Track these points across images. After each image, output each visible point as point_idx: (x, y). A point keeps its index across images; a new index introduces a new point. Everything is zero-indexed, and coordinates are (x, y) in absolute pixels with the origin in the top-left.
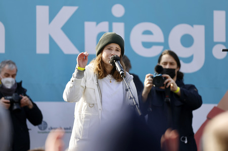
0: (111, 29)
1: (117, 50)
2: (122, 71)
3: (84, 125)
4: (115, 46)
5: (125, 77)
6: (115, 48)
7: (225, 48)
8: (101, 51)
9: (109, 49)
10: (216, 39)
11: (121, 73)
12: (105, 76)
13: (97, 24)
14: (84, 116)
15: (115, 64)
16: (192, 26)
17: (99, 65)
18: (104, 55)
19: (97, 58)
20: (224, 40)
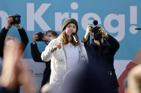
0: (70, 16)
1: (74, 27)
2: (77, 41)
3: (57, 73)
4: (72, 25)
5: (79, 44)
6: (72, 26)
7: (137, 28)
8: (64, 29)
9: (69, 27)
10: (131, 23)
11: (76, 42)
12: (67, 44)
13: (62, 14)
14: (57, 67)
15: (73, 37)
16: (118, 15)
17: (64, 36)
18: (67, 30)
19: (63, 33)
20: (136, 23)
